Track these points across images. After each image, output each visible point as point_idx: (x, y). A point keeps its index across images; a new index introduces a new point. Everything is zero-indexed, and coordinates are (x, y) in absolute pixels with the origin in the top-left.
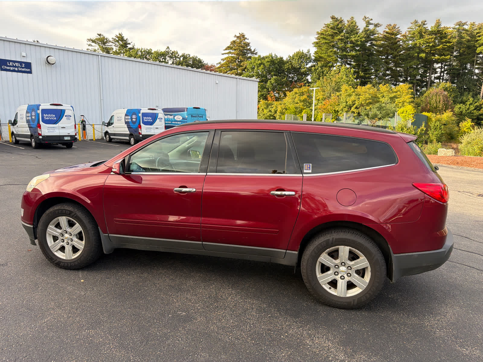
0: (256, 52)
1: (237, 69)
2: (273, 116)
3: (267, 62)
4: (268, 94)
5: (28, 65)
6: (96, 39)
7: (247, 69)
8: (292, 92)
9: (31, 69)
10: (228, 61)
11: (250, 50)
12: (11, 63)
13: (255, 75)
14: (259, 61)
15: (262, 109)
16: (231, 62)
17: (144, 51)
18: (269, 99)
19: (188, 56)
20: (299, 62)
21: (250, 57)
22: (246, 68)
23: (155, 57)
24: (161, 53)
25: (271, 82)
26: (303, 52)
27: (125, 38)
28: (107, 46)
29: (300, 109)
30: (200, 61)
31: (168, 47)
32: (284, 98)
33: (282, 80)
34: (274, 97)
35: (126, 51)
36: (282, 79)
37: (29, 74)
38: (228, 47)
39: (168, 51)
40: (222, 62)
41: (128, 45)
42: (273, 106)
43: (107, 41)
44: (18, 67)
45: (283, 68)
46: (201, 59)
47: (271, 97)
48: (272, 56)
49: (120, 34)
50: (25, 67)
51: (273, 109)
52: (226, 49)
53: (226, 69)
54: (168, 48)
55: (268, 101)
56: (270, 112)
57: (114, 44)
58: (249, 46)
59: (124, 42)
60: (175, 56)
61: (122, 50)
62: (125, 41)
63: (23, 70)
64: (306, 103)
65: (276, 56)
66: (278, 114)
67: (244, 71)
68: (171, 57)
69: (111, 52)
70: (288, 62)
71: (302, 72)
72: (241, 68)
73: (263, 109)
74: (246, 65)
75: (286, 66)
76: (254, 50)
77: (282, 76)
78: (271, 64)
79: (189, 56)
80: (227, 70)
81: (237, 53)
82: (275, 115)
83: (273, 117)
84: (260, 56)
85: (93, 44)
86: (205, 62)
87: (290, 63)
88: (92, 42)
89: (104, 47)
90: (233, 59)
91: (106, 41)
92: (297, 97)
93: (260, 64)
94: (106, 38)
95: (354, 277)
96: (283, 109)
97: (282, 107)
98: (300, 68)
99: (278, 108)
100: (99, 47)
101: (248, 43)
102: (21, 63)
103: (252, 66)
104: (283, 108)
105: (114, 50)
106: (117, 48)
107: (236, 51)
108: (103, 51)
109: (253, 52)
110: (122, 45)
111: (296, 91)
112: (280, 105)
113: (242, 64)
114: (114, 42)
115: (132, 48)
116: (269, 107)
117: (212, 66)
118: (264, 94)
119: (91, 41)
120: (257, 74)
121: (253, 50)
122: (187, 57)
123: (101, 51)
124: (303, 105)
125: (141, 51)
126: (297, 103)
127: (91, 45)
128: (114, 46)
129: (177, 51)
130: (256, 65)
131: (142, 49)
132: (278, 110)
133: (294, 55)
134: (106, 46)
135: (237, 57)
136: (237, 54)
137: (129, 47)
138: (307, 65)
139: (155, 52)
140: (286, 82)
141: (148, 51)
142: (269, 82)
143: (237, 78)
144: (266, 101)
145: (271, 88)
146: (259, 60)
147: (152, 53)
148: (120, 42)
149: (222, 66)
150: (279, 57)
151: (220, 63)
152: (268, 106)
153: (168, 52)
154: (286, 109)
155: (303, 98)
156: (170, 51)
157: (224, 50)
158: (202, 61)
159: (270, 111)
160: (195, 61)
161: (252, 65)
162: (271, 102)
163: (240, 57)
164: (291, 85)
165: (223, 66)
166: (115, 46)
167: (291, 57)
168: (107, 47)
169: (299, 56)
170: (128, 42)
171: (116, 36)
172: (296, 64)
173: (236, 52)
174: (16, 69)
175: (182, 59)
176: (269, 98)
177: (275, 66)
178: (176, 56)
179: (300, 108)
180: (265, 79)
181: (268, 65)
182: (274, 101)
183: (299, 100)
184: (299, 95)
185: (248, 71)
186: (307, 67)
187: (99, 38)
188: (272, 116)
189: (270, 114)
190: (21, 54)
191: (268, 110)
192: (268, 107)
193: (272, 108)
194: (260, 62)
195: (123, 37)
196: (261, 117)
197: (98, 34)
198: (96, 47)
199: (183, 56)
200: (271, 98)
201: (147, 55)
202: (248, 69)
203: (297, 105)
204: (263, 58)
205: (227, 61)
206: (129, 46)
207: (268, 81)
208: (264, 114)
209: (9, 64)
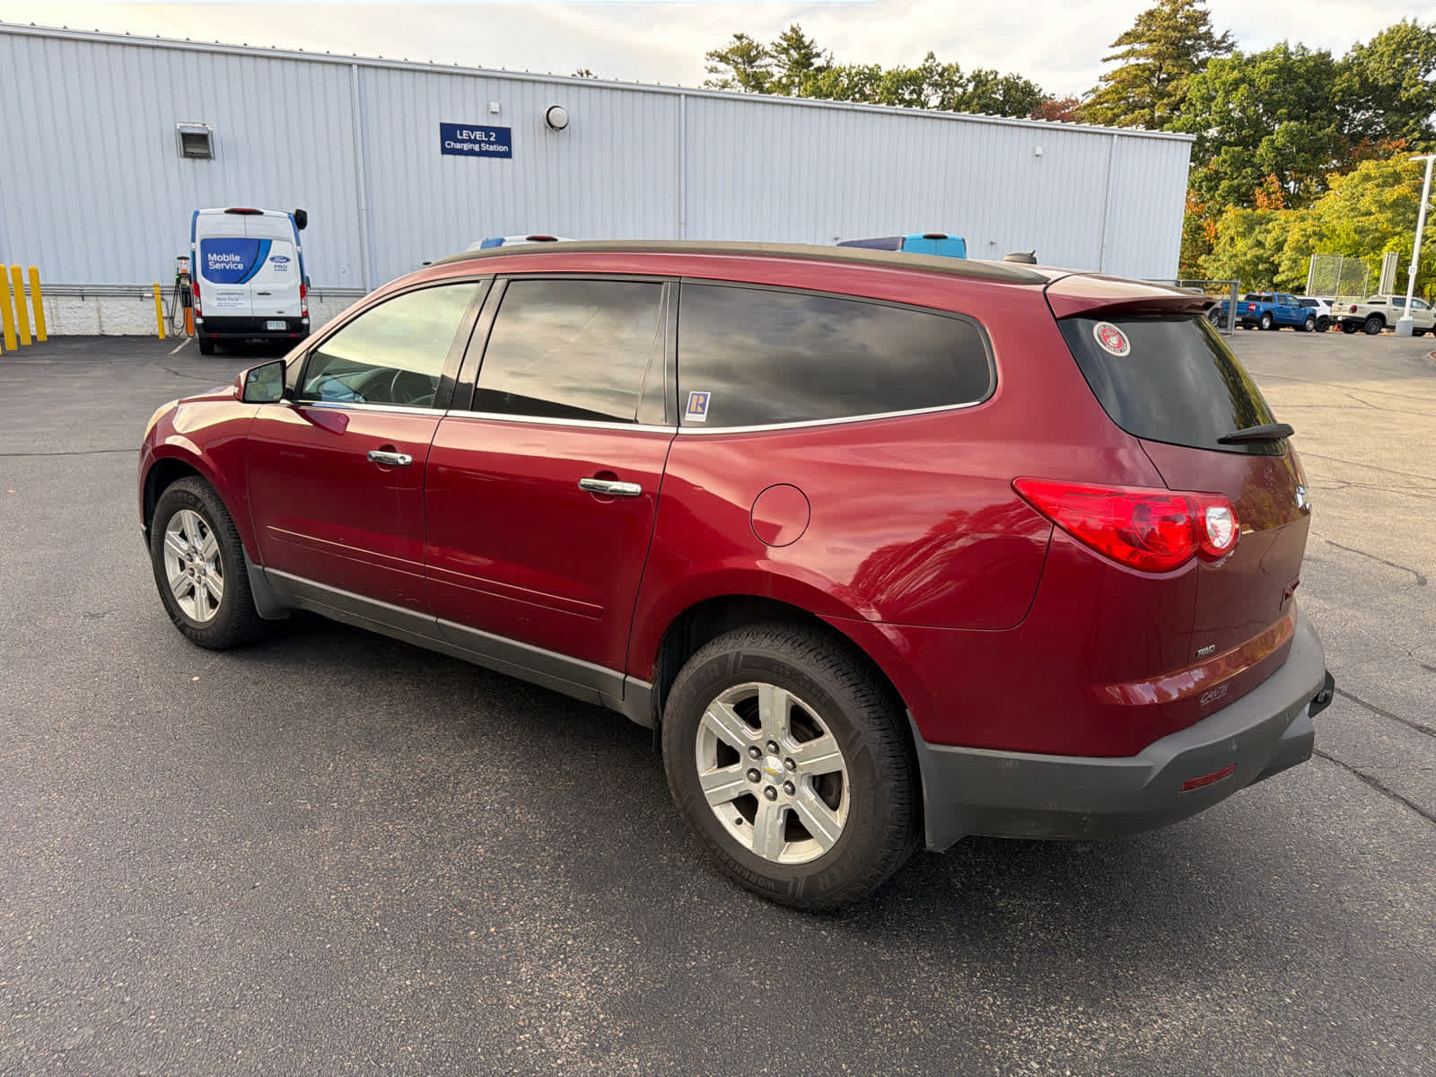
0: (1230, 42)
1: (1152, 105)
2: (1267, 261)
3: (1263, 73)
4: (1257, 184)
5: (504, 136)
6: (731, 51)
7: (1187, 104)
8: (1351, 174)
9: (509, 145)
10: (1123, 81)
11: (1208, 35)
12: (464, 132)
13: (1213, 123)
14: (1236, 72)
15: (1227, 238)
16: (1133, 85)
17: (858, 74)
18: (1258, 203)
19: (990, 78)
20: (1395, 65)
21: (1203, 63)
22: (1183, 100)
23: (888, 89)
24: (909, 75)
25: (1273, 141)
26: (1418, 24)
27: (807, 41)
28: (757, 67)
29: (1377, 235)
30: (1028, 90)
31: (932, 53)
32: (1320, 198)
33: (1320, 134)
34: (1278, 194)
35: (807, 77)
36: (1320, 129)
37: (505, 160)
38: (1127, 34)
39: (930, 67)
40: (1103, 86)
41: (813, 60)
42: (1270, 226)
43: (759, 53)
44: (480, 142)
45: (1326, 90)
46: (1033, 83)
47: (1269, 194)
48: (1287, 48)
49: (793, 30)
50: (497, 142)
51: (1269, 235)
52: (1119, 43)
53: (1112, 109)
54: (931, 56)
55: (1255, 208)
56: (1256, 246)
57: (776, 62)
58: (1205, 24)
59: (803, 51)
60: (949, 80)
61: (797, 76)
62: (807, 47)
63: (492, 148)
64: (1404, 214)
65: (1302, 47)
66: (1289, 253)
67: (1178, 109)
68: (935, 85)
69: (767, 85)
70: (1347, 67)
71: (1404, 99)
72: (1165, 101)
73: (1232, 239)
74: (1185, 89)
75: (1340, 83)
76: (1225, 36)
77: (1318, 121)
78: (1277, 79)
79: (992, 76)
80: (1115, 111)
81: (1155, 52)
82: (1276, 259)
83: (1267, 266)
84: (1239, 56)
85: (722, 66)
86: (1047, 92)
87: (1355, 72)
88: (718, 59)
89: (749, 70)
90: (1139, 72)
91: (755, 53)
92: (1367, 192)
93: (1236, 84)
94: (755, 44)
95: (803, 798)
96: (1310, 236)
97: (1305, 230)
98: (1396, 87)
99: (1290, 233)
100: (737, 72)
101: (1200, 12)
102: (486, 130)
103: (1204, 91)
104: (1310, 231)
105: (775, 79)
106: (781, 70)
107: (1155, 44)
108: (746, 84)
109: (1219, 42)
110: (796, 62)
111: (1367, 169)
112: (1298, 220)
113: (1170, 88)
114: (776, 54)
115: (823, 67)
116: (1257, 230)
117: (1068, 101)
118: (1243, 185)
119: (717, 56)
120: (1221, 118)
121: (1218, 36)
122: (987, 81)
123: (740, 84)
124: (1389, 221)
125: (849, 75)
126: (1369, 213)
127: (716, 69)
128: (776, 65)
129: (957, 64)
130: (1222, 87)
131: (851, 67)
132: (1289, 238)
133: (1377, 41)
134: (754, 69)
135: (1155, 66)
136: (1157, 56)
137: (816, 66)
138: (1428, 71)
139: (889, 73)
140: (1336, 140)
141: (868, 72)
142: (1265, 142)
143: (1113, 135)
144: (1249, 210)
145: (1270, 165)
146: (1233, 68)
147: (880, 79)
148: (792, 52)
149: (1099, 100)
150: (1314, 52)
151: (1094, 91)
152: (1250, 226)
153: (929, 70)
154: (1321, 236)
155: (1390, 195)
156: (937, 65)
157: (1113, 46)
158: (1036, 90)
159: (1260, 244)
160: (1013, 92)
161: (1208, 88)
162: (1268, 211)
163: (1169, 66)
164: (1352, 149)
165: (1102, 100)
166: (779, 66)
167: (1362, 48)
168: (758, 70)
169: (1399, 43)
170: (815, 51)
171: (781, 35)
172: (1380, 73)
173: (1154, 48)
174: (476, 148)
175: (971, 87)
176: (1261, 199)
177: (1294, 85)
178: (953, 81)
179: (1377, 230)
180: (1252, 132)
181: (1266, 82)
182: (1278, 209)
183: (1377, 201)
184: (1378, 186)
185: (1192, 109)
186: (1427, 79)
187: (738, 47)
188: (1265, 262)
189: (1258, 253)
190: (488, 106)
191: (1250, 242)
192: (1251, 229)
193: (1268, 232)
194: (1236, 74)
195: (803, 36)
196: (1223, 266)
197: (735, 36)
198: (728, 72)
199: (978, 79)
200: (1269, 199)
201: (864, 85)
202: (1191, 104)
203: (1367, 222)
204: (1252, 61)
205: (1118, 82)
206: (817, 62)
207: (1260, 141)
208: (1236, 256)
209: (461, 135)
